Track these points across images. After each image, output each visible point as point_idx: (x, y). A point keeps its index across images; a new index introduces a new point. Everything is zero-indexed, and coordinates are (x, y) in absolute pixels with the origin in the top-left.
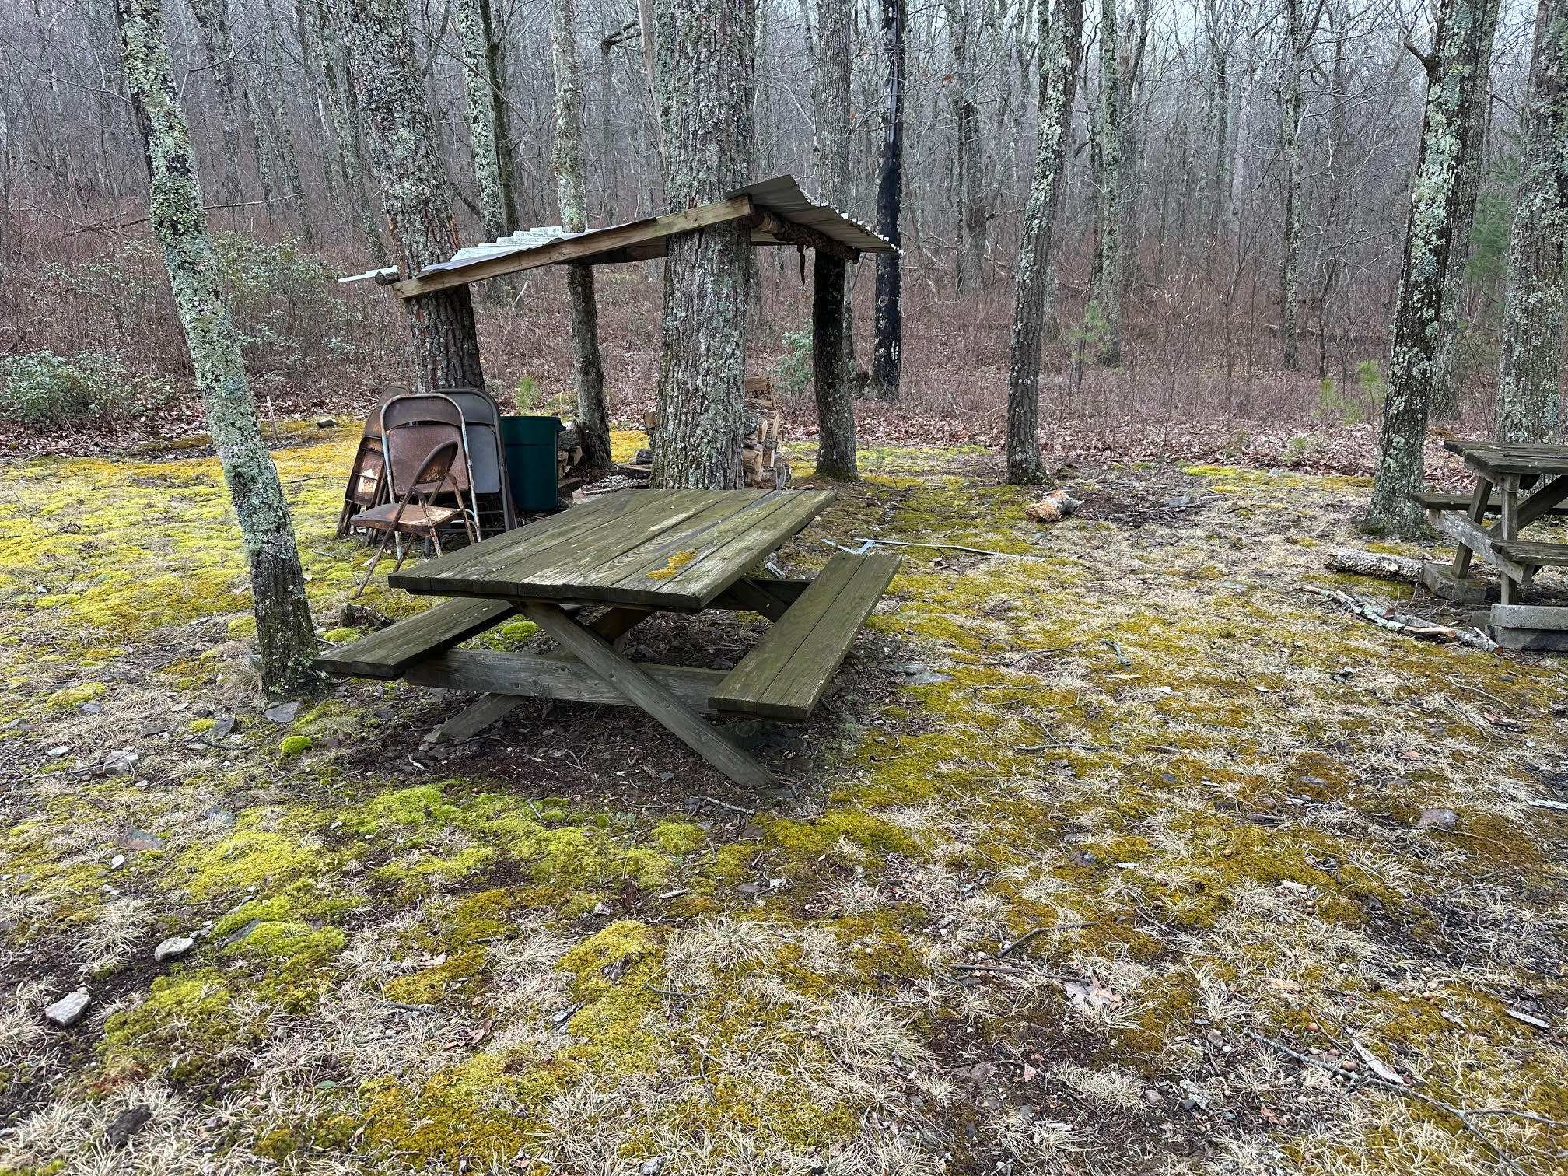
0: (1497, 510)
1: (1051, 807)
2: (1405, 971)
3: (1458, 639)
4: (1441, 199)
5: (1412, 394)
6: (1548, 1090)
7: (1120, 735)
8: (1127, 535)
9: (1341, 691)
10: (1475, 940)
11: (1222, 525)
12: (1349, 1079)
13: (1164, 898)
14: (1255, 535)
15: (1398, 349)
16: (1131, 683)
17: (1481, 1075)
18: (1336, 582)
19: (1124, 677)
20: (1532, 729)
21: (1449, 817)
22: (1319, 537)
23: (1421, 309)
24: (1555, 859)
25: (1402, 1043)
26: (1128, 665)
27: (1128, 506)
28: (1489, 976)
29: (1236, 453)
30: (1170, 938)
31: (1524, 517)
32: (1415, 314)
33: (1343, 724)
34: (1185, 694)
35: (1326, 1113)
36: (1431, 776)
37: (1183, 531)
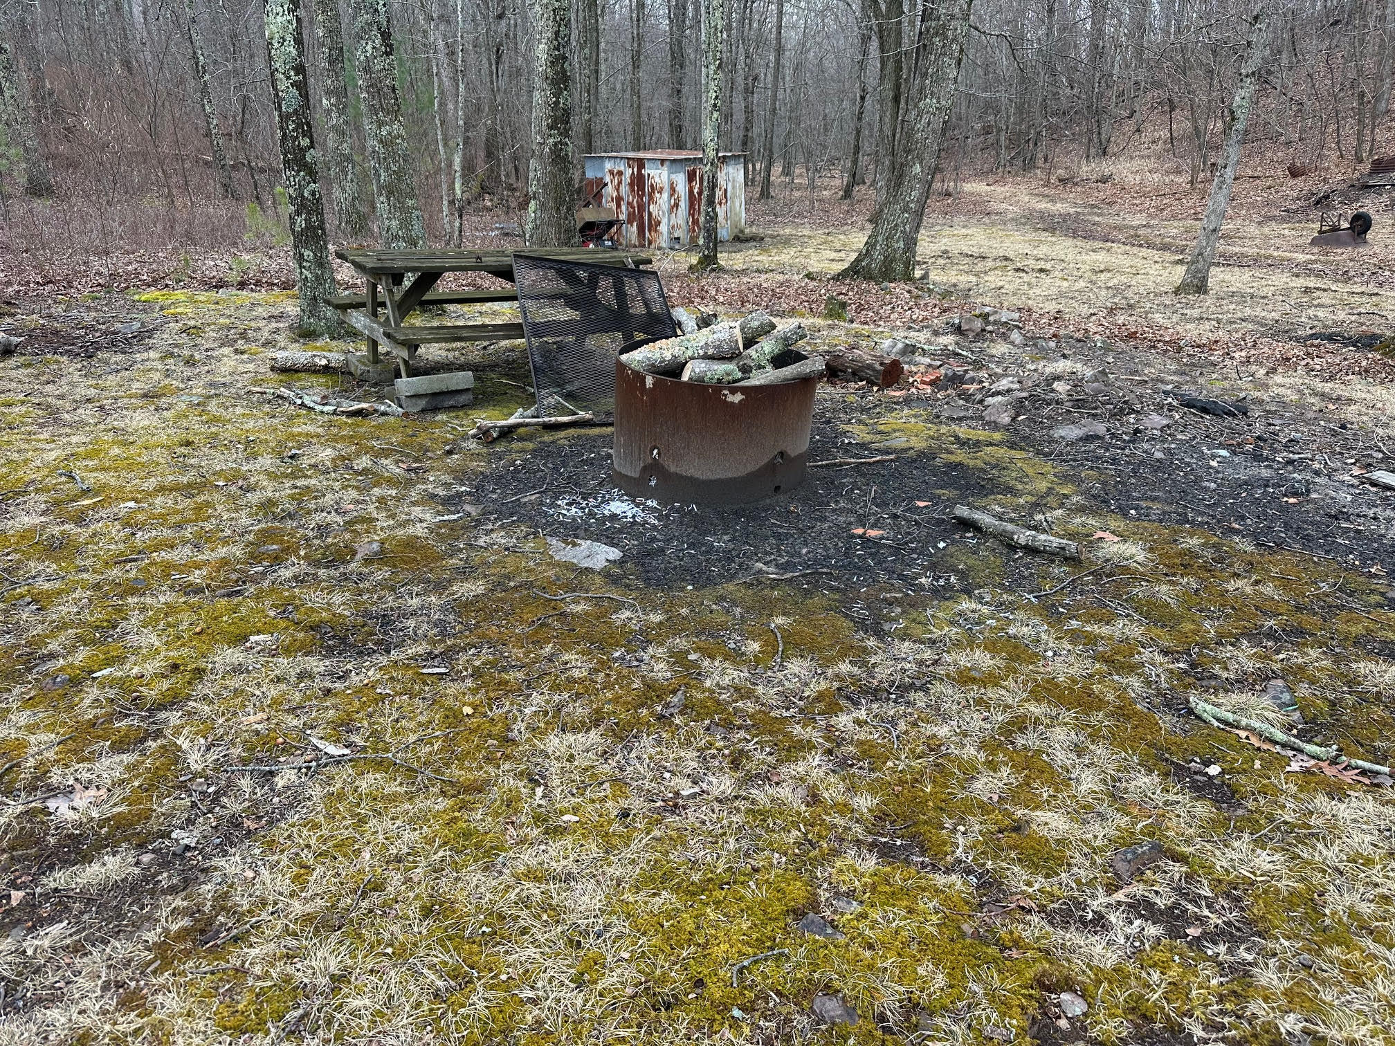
0: (383, 305)
1: (16, 647)
2: (351, 671)
3: (376, 411)
4: (289, 38)
5: (309, 213)
6: (447, 713)
7: (89, 557)
8: (79, 366)
9: (290, 470)
10: (401, 630)
11: (176, 346)
12: (310, 768)
13: (141, 689)
14: (207, 350)
15: (288, 173)
16: (94, 507)
17: (404, 723)
18: (281, 381)
19: (86, 502)
20: (432, 468)
21: (376, 546)
22: (264, 345)
23: (297, 137)
24: (451, 555)
25: (348, 724)
26: (89, 490)
27: (78, 338)
28: (410, 651)
29: (185, 278)
30: (151, 720)
31: (404, 309)
32: (294, 142)
33: (292, 497)
34: (150, 505)
35: (296, 798)
36: (363, 520)
37: (138, 355)
